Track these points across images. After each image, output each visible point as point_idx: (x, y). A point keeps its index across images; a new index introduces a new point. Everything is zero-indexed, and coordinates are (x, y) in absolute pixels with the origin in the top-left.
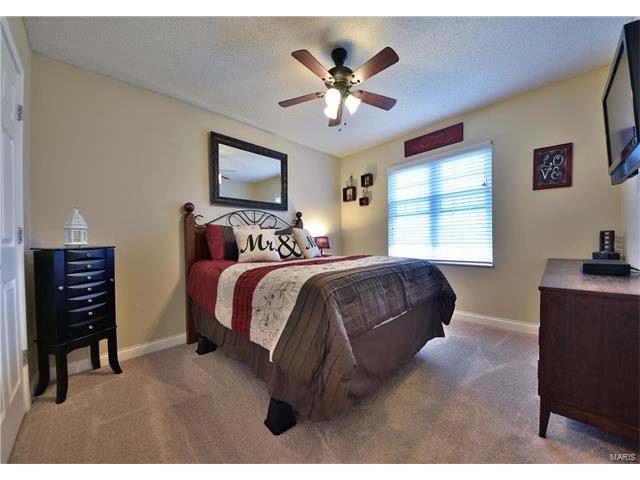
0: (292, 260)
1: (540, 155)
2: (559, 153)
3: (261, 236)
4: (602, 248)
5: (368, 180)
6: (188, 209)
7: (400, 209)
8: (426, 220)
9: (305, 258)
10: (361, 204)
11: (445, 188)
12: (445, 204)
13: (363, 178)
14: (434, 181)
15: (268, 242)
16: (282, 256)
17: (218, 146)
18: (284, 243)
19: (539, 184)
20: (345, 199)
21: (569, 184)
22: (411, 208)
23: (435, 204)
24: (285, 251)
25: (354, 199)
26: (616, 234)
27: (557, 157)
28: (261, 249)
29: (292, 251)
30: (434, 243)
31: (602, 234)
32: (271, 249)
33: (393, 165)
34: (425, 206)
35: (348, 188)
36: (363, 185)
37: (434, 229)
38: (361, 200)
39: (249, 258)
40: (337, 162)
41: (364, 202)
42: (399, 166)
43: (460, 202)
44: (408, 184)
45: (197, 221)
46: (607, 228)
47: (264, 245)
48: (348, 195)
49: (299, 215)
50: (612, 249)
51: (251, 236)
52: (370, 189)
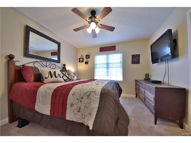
0: (68, 81)
1: (133, 56)
2: (137, 56)
3: (55, 72)
4: (146, 77)
5: (88, 56)
6: (11, 57)
7: (98, 66)
8: (105, 70)
9: (73, 80)
10: (86, 64)
11: (110, 61)
12: (110, 66)
13: (86, 56)
14: (108, 59)
15: (58, 74)
16: (64, 80)
17: (29, 32)
18: (64, 75)
19: (133, 63)
20: (80, 62)
21: (139, 63)
22: (101, 66)
23: (108, 65)
24: (65, 78)
25: (83, 62)
26: (149, 74)
27: (137, 57)
28: (56, 77)
29: (68, 78)
30: (108, 76)
31: (146, 74)
32: (60, 77)
33: (96, 53)
34: (105, 66)
35: (81, 58)
36: (86, 58)
37: (108, 72)
38: (85, 62)
39: (50, 81)
40: (77, 50)
41: (86, 63)
42: (98, 54)
43: (114, 65)
44: (100, 59)
45: (16, 64)
46: (147, 73)
47: (57, 75)
48: (81, 60)
49: (64, 65)
50: (148, 77)
51: (50, 72)
52: (88, 59)
